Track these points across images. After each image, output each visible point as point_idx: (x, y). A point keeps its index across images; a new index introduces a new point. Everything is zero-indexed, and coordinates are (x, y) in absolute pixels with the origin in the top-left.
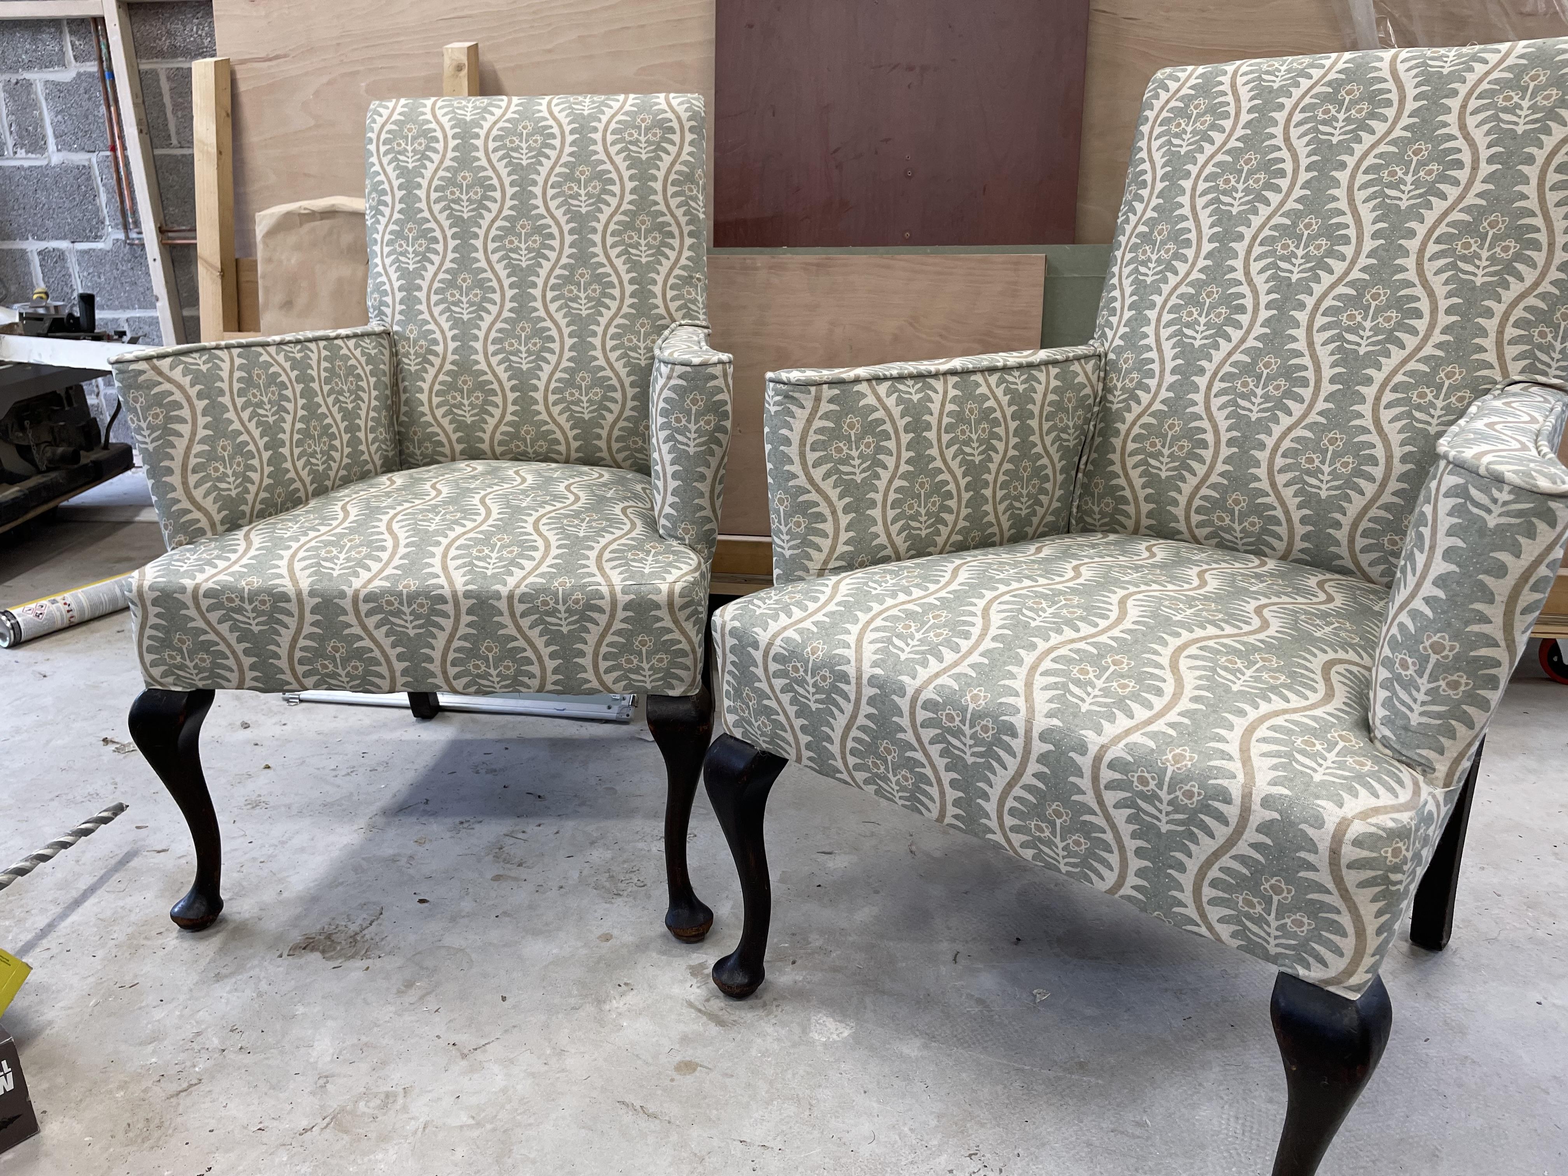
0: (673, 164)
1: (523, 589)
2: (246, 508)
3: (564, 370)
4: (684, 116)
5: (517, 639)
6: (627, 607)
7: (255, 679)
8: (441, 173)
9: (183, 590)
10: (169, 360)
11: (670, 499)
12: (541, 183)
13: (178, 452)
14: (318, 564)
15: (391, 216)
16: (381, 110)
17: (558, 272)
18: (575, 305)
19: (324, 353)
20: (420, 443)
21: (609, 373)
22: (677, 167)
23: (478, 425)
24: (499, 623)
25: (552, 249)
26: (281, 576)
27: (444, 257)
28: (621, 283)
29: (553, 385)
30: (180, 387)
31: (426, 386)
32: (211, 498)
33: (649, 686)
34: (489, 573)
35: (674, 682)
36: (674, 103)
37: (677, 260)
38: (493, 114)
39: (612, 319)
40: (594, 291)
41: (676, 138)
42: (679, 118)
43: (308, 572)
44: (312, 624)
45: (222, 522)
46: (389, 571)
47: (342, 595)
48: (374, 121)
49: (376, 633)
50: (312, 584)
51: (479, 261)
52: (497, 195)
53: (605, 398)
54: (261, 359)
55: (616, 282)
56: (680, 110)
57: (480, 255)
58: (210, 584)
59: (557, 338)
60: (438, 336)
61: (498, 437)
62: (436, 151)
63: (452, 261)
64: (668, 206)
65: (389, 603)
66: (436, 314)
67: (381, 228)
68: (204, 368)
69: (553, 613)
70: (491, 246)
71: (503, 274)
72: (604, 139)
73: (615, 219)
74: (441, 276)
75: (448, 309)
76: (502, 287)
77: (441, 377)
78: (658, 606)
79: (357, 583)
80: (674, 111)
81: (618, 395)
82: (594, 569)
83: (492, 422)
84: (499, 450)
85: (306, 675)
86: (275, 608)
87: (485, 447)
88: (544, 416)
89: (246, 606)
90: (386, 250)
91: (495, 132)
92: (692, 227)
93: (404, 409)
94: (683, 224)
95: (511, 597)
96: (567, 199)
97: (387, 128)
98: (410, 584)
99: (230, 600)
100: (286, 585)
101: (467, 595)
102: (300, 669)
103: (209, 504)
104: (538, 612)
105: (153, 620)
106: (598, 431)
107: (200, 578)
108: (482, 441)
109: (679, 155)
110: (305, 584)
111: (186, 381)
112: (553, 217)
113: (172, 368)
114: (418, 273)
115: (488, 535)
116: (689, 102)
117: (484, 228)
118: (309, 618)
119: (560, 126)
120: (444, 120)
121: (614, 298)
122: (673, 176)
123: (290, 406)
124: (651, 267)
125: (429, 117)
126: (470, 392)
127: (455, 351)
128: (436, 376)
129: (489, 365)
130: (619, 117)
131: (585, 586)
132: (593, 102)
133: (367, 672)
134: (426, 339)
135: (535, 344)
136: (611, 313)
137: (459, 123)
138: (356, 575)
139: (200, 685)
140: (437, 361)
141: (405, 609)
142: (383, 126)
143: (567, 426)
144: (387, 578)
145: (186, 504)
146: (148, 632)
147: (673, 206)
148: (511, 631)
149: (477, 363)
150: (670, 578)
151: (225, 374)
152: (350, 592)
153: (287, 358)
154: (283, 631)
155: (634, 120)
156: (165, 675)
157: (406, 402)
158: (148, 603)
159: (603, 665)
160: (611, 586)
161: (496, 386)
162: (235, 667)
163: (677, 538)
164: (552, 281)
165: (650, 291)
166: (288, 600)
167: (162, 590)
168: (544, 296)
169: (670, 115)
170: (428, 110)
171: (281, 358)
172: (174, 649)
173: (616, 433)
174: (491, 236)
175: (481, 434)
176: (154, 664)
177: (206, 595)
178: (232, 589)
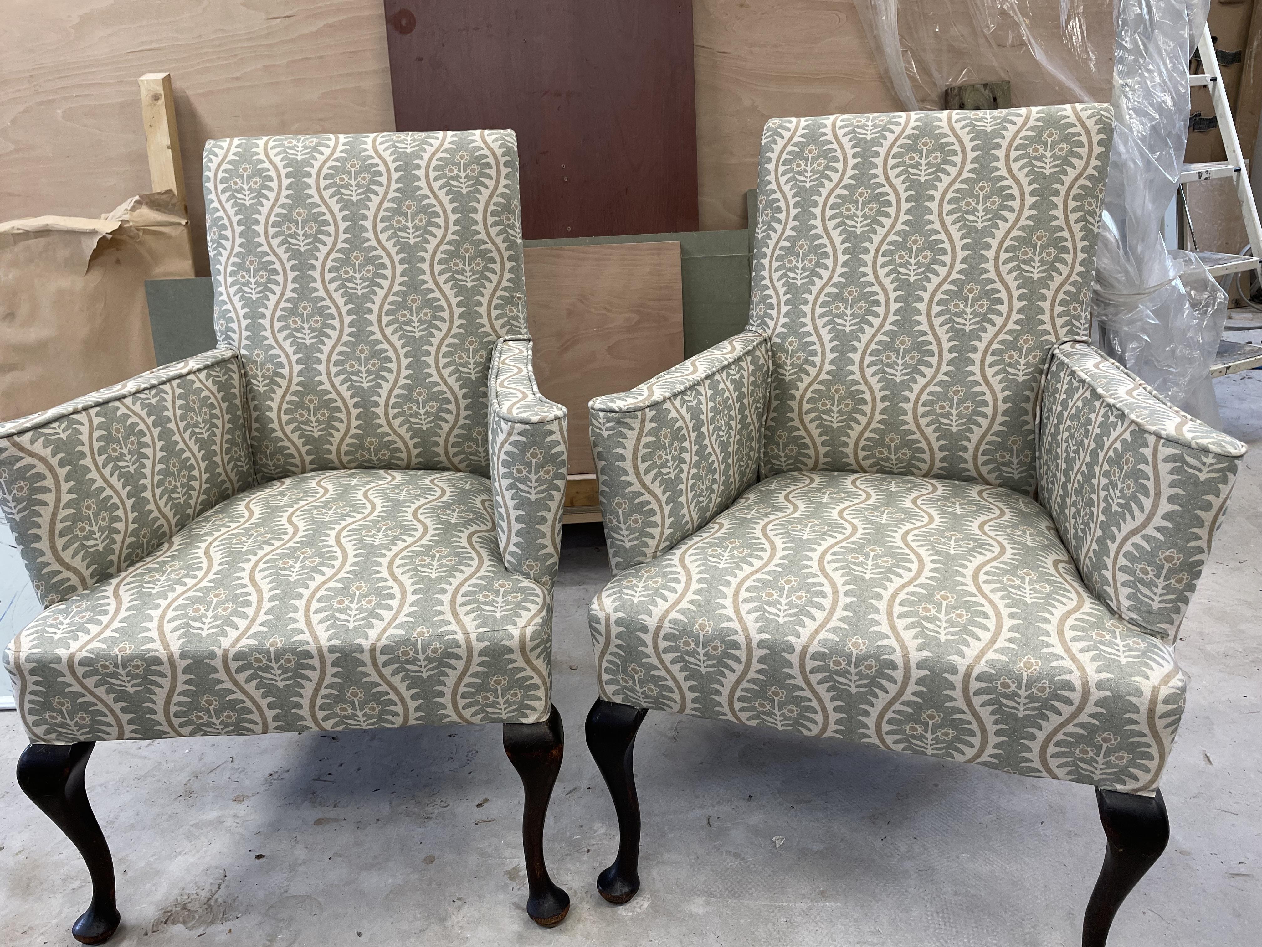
0: (491, 197)
1: (384, 641)
2: (114, 558)
3: (402, 387)
4: (499, 152)
5: (380, 685)
6: (482, 653)
7: (133, 731)
8: (277, 210)
9: (58, 660)
10: (29, 435)
11: (514, 539)
12: (371, 218)
13: (44, 520)
14: (187, 625)
15: (232, 249)
16: (216, 150)
17: (391, 298)
18: (409, 328)
19: (179, 391)
20: (273, 455)
21: (443, 387)
22: (495, 199)
23: (326, 438)
24: (362, 673)
25: (385, 277)
26: (152, 640)
27: (285, 287)
28: (450, 306)
29: (392, 401)
30: (42, 460)
31: (275, 405)
32: (79, 557)
33: (504, 717)
34: (351, 626)
35: (527, 712)
36: (489, 140)
37: (499, 282)
38: (322, 153)
39: (443, 339)
40: (426, 314)
41: (493, 172)
42: (494, 154)
43: (178, 633)
44: (186, 683)
45: (92, 576)
46: (255, 628)
47: (213, 655)
48: (211, 161)
49: (246, 687)
50: (182, 646)
51: (317, 290)
52: (331, 229)
53: (441, 410)
54: (119, 413)
55: (445, 306)
56: (495, 146)
57: (318, 285)
58: (84, 654)
59: (394, 359)
60: (283, 359)
61: (344, 448)
62: (271, 189)
63: (292, 291)
64: (488, 235)
65: (258, 660)
66: (280, 340)
67: (223, 260)
68: (64, 436)
69: (415, 661)
70: (328, 276)
71: (341, 302)
72: (427, 176)
73: (442, 248)
74: (283, 305)
75: (291, 335)
76: (340, 314)
77: (289, 397)
78: (510, 651)
79: (226, 643)
80: (489, 148)
81: (452, 407)
82: (449, 617)
83: (338, 436)
84: (345, 459)
85: (182, 725)
86: (148, 671)
87: (333, 457)
88: (386, 429)
89: (120, 671)
90: (230, 280)
91: (325, 171)
92: (511, 252)
93: (255, 425)
94: (503, 250)
95: (373, 650)
96: (396, 233)
97: (223, 167)
98: (276, 642)
99: (104, 667)
100: (156, 648)
101: (332, 650)
102: (176, 721)
103: (78, 563)
104: (399, 661)
105: (31, 687)
106: (436, 439)
107: (74, 646)
108: (330, 452)
109: (496, 188)
110: (175, 647)
111: (47, 452)
112: (384, 249)
113: (33, 442)
114: (262, 302)
115: (347, 583)
116: (502, 139)
117: (321, 259)
118: (182, 678)
119: (386, 164)
120: (277, 160)
121: (444, 321)
122: (492, 208)
123: (149, 452)
124: (476, 291)
125: (262, 157)
126: (316, 410)
127: (300, 374)
128: (284, 396)
129: (333, 385)
130: (440, 155)
131: (442, 635)
132: (414, 140)
133: (240, 720)
134: (272, 363)
135: (374, 365)
136: (442, 334)
137: (290, 162)
138: (224, 634)
139: (82, 738)
140: (284, 383)
141: (273, 665)
142: (219, 166)
143: (407, 436)
144: (254, 636)
145: (55, 566)
146: (28, 697)
147: (493, 235)
148: (375, 678)
149: (321, 383)
150: (521, 622)
151: (84, 438)
152: (219, 652)
153: (143, 406)
154: (157, 690)
155: (454, 156)
156: (47, 732)
157: (257, 420)
158: (26, 673)
159: (461, 702)
160: (466, 634)
161: (339, 403)
162: (114, 723)
163: (522, 573)
164: (387, 307)
165: (476, 312)
166: (161, 664)
167: (38, 661)
168: (380, 321)
169: (486, 152)
170: (260, 150)
171: (137, 408)
172: (54, 710)
173: (452, 440)
174: (327, 268)
175: (328, 446)
176: (36, 723)
177: (81, 664)
178: (107, 657)
